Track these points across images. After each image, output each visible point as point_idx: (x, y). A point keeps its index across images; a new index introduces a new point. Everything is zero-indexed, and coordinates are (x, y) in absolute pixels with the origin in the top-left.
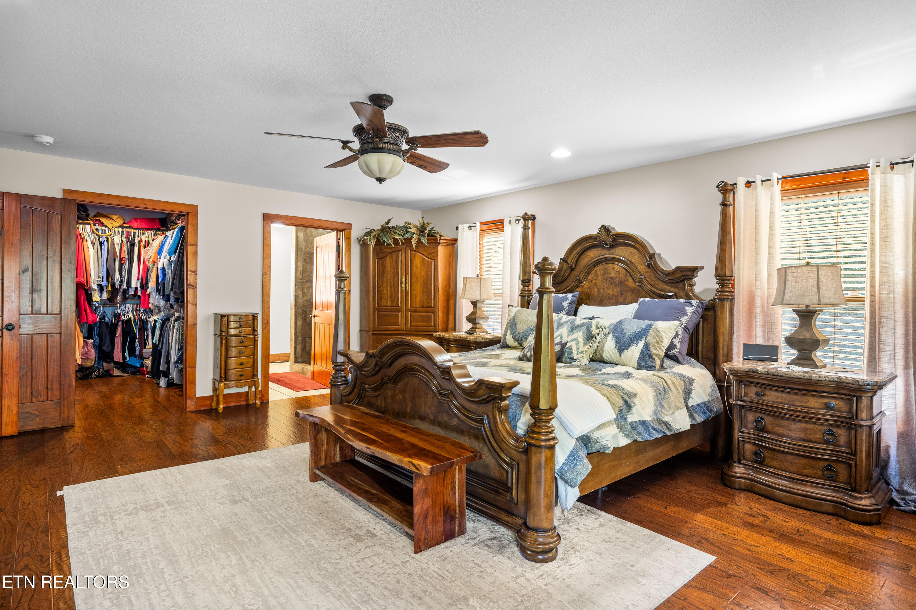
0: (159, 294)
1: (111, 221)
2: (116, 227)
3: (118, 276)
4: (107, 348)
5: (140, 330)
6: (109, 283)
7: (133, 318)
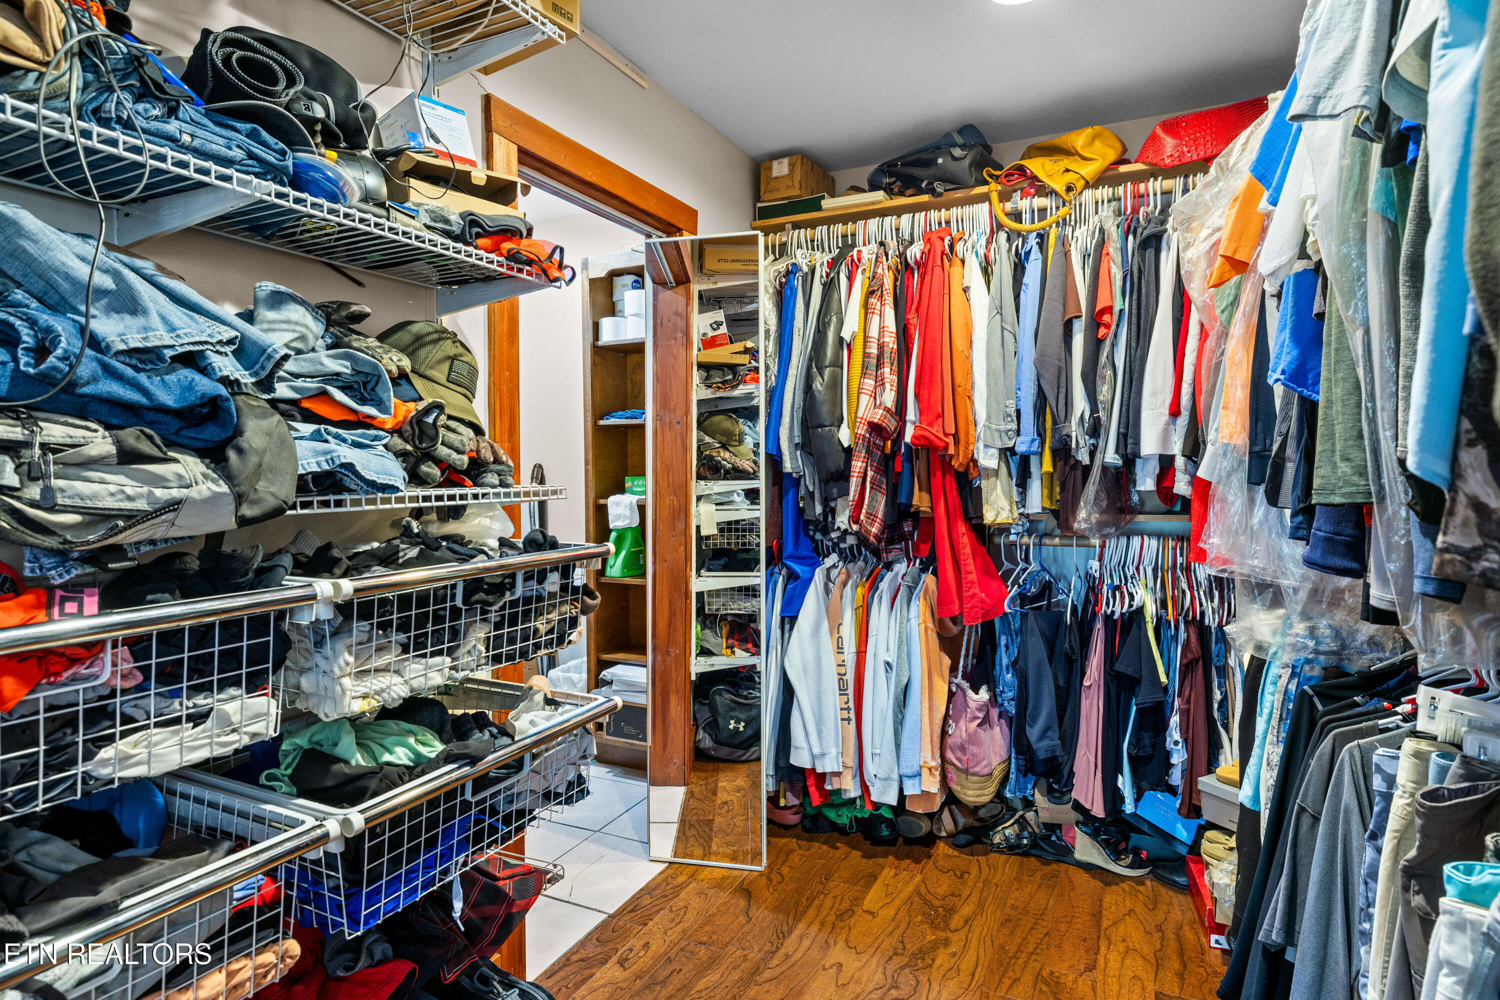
0: (1273, 499)
1: (1066, 162)
2: (1087, 185)
3: (1080, 404)
4: (1042, 736)
5: (1187, 669)
6: (1043, 443)
7: (1151, 610)
